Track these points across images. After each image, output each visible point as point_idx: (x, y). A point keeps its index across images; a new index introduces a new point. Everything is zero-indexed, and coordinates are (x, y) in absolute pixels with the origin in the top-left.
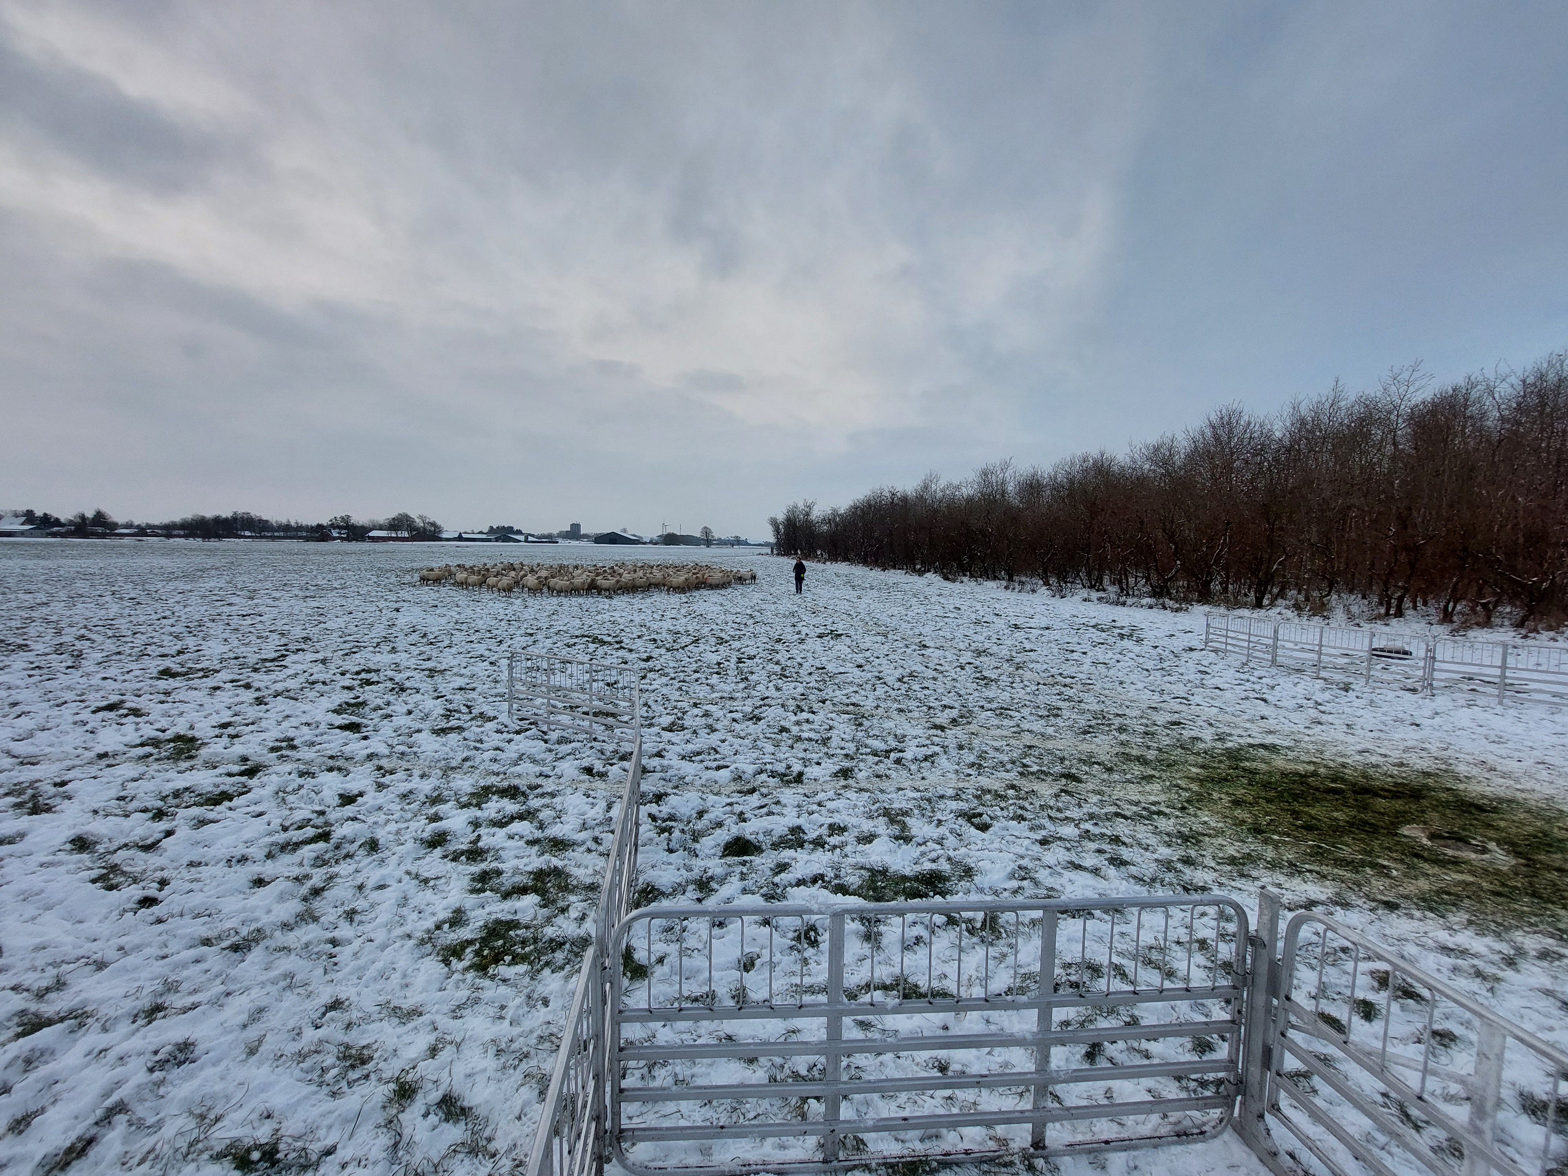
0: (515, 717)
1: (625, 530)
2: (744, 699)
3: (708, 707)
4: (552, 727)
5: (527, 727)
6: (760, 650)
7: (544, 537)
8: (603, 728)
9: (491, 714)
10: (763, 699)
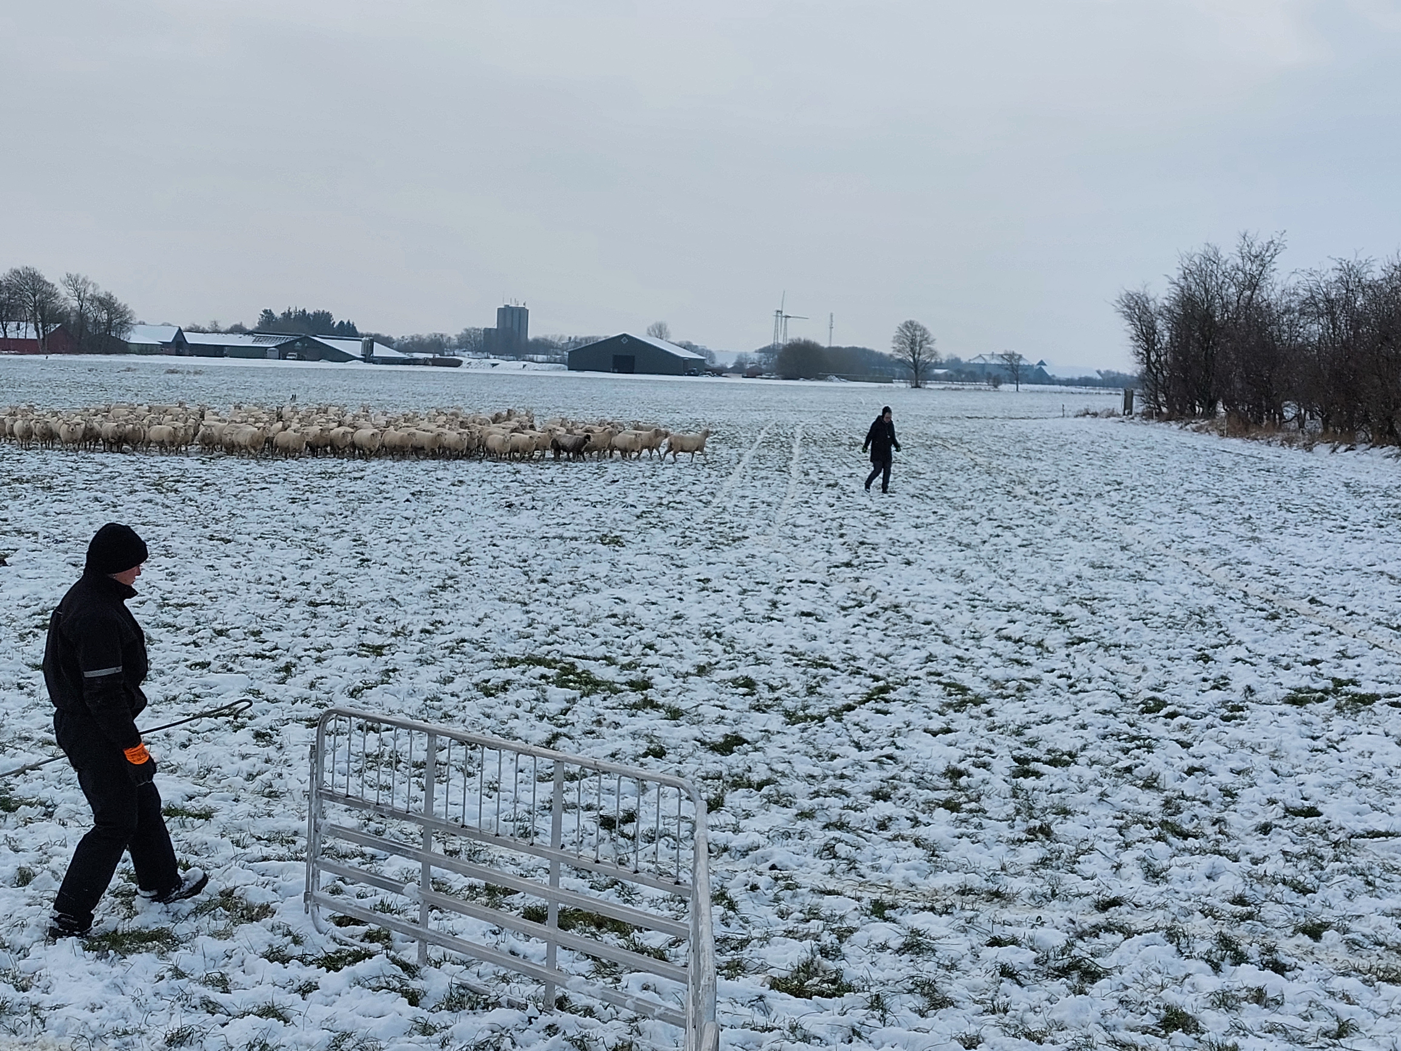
0: (326, 912)
1: (660, 331)
2: (1039, 900)
3: (924, 921)
4: (435, 953)
5: (358, 945)
6: (1090, 735)
7: (418, 345)
8: (586, 966)
9: (257, 896)
10: (1103, 906)
